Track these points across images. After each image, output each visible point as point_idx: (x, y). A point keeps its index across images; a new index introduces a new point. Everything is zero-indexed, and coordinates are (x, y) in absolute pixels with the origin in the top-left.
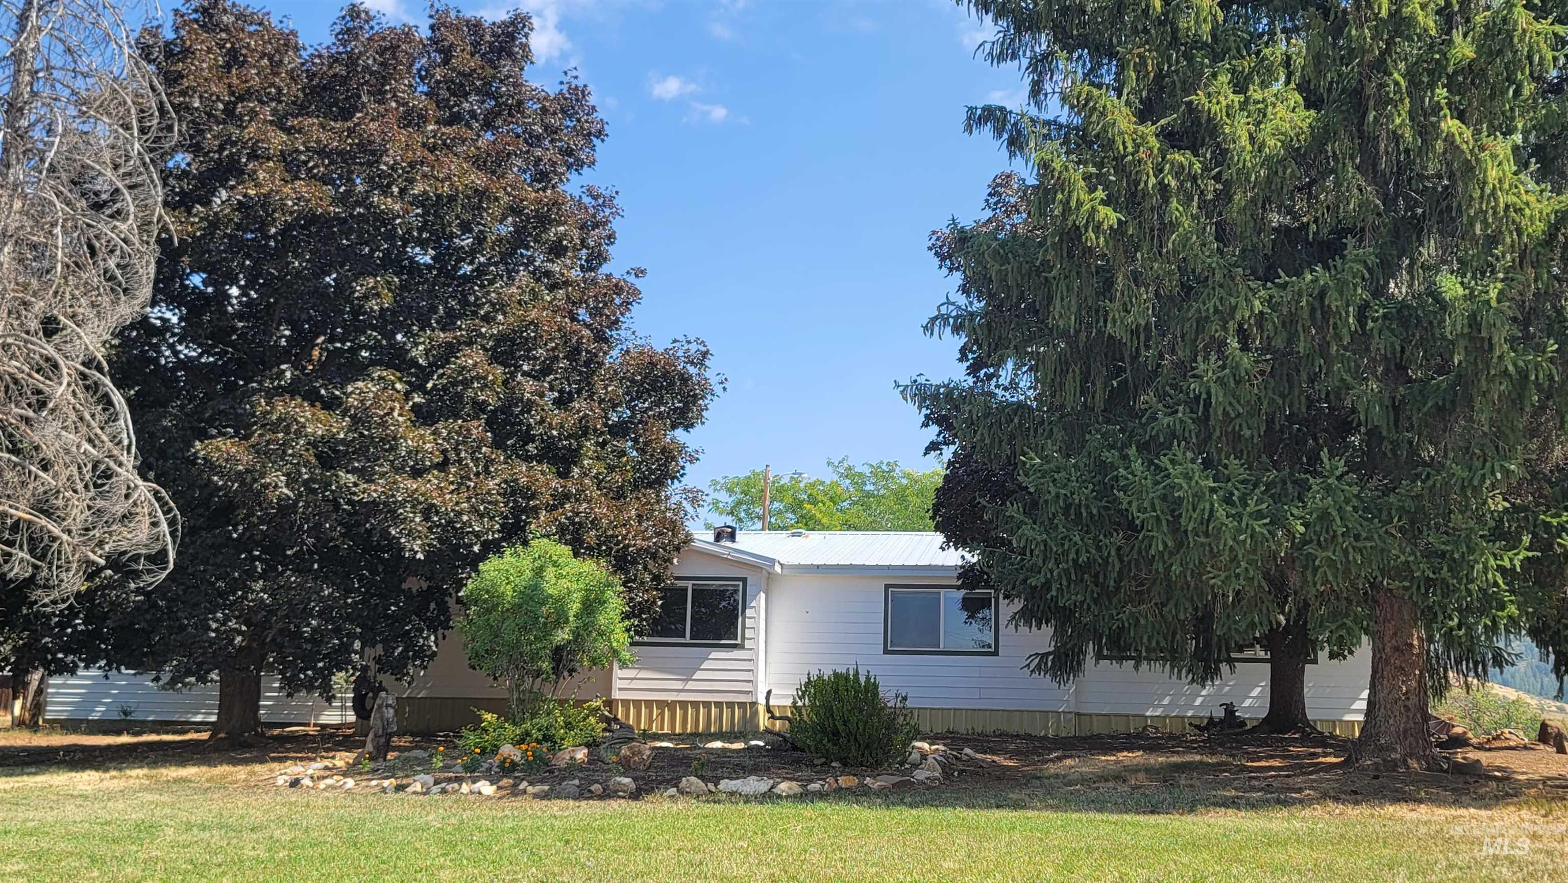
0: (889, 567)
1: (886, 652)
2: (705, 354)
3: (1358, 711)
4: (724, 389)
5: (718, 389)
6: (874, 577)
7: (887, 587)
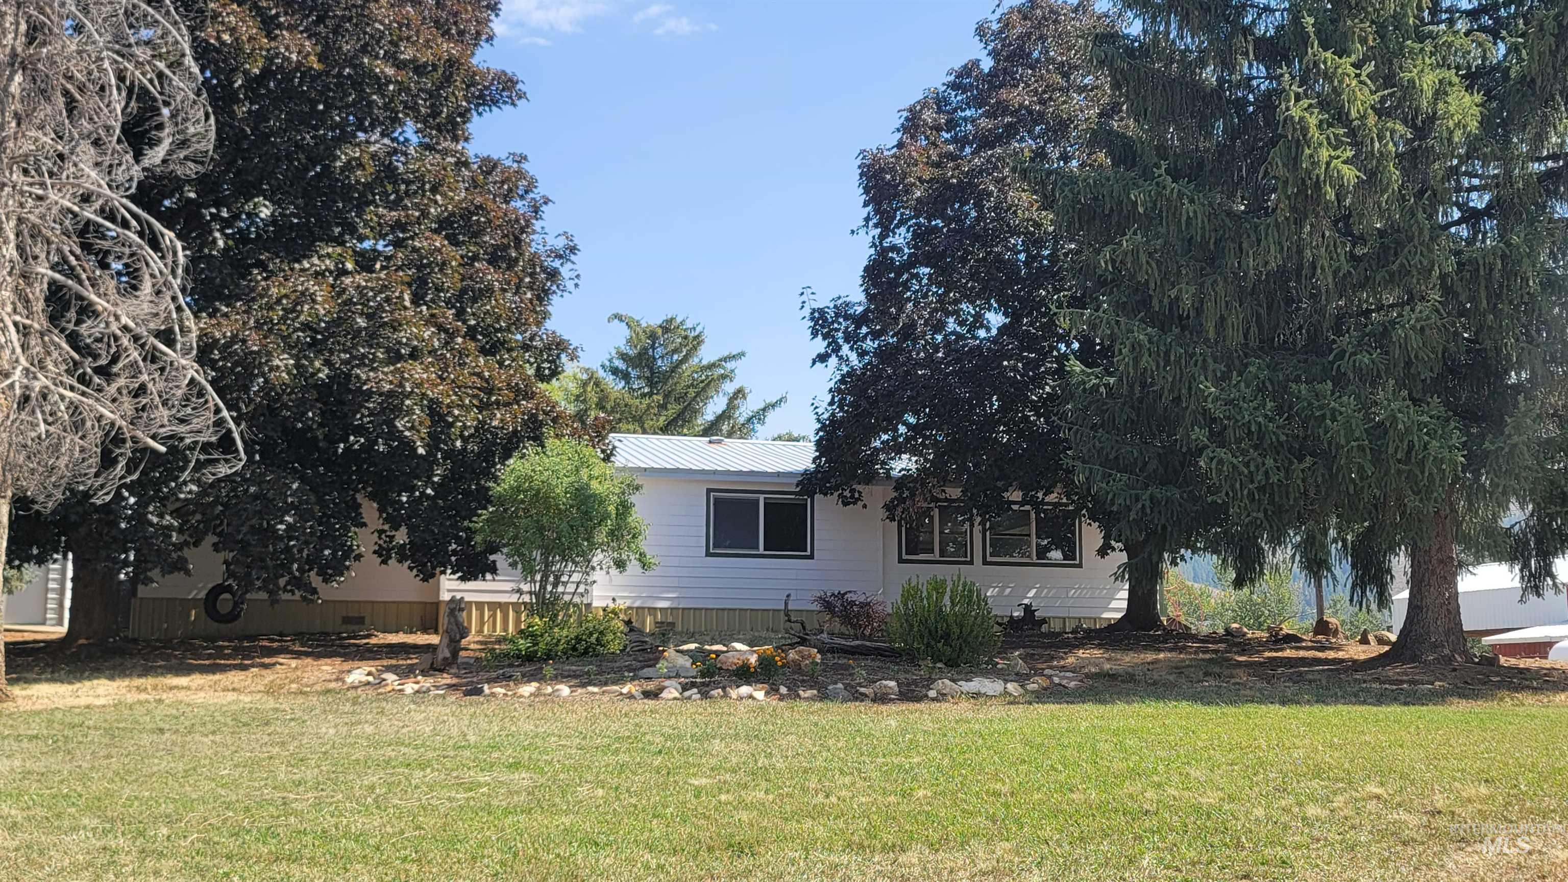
0: (715, 472)
1: (708, 554)
2: (573, 249)
3: (1117, 610)
4: (576, 285)
5: (570, 285)
6: (697, 481)
7: (709, 491)
